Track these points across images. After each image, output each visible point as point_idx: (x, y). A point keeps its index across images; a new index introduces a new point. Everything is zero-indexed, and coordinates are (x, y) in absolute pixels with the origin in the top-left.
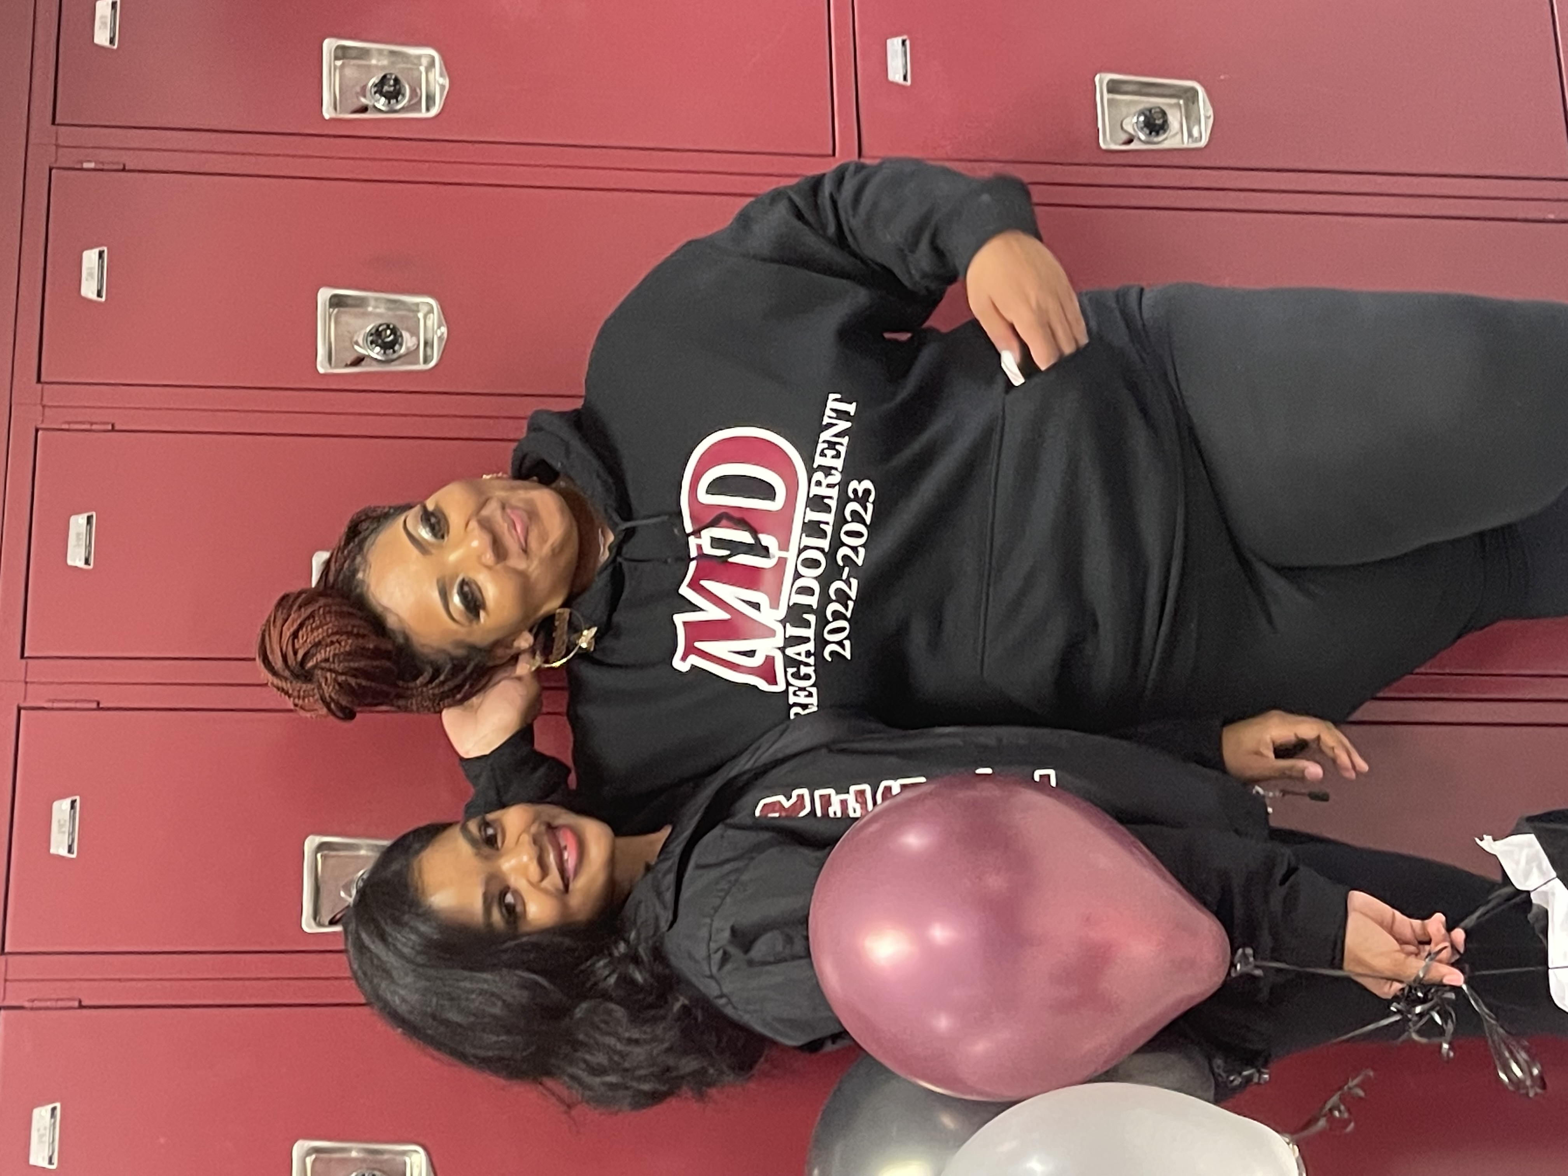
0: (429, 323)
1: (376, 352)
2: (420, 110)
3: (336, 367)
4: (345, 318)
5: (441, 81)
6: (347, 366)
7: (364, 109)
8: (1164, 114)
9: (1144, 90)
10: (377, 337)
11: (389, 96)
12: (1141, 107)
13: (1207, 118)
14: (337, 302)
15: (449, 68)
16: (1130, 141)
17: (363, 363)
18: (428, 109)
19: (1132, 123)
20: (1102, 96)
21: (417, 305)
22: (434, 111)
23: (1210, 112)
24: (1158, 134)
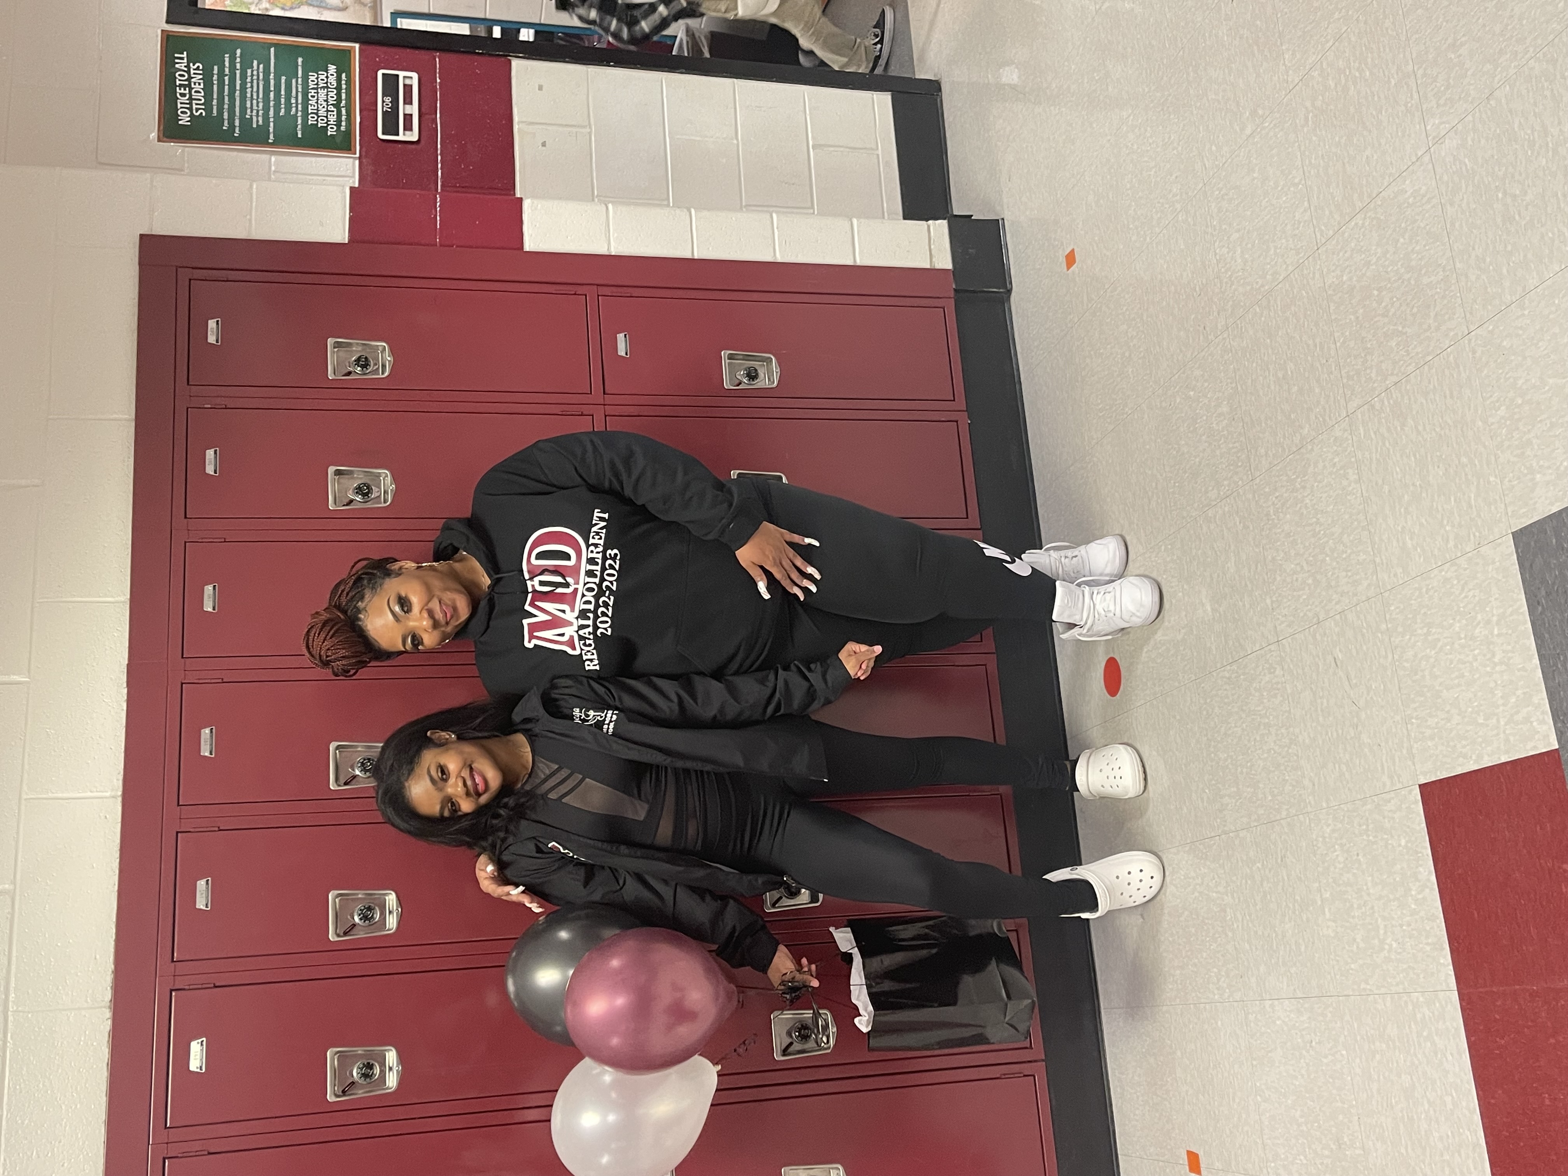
0: (386, 482)
1: (359, 498)
2: (379, 374)
3: (339, 507)
4: (342, 481)
5: (389, 359)
6: (344, 505)
7: (349, 373)
8: (756, 370)
9: (747, 358)
10: (359, 490)
11: (363, 367)
12: (745, 366)
13: (777, 372)
14: (338, 473)
15: (392, 352)
16: (740, 384)
17: (352, 504)
18: (383, 374)
19: (741, 375)
20: (725, 362)
21: (379, 473)
22: (386, 374)
23: (778, 370)
24: (753, 380)
